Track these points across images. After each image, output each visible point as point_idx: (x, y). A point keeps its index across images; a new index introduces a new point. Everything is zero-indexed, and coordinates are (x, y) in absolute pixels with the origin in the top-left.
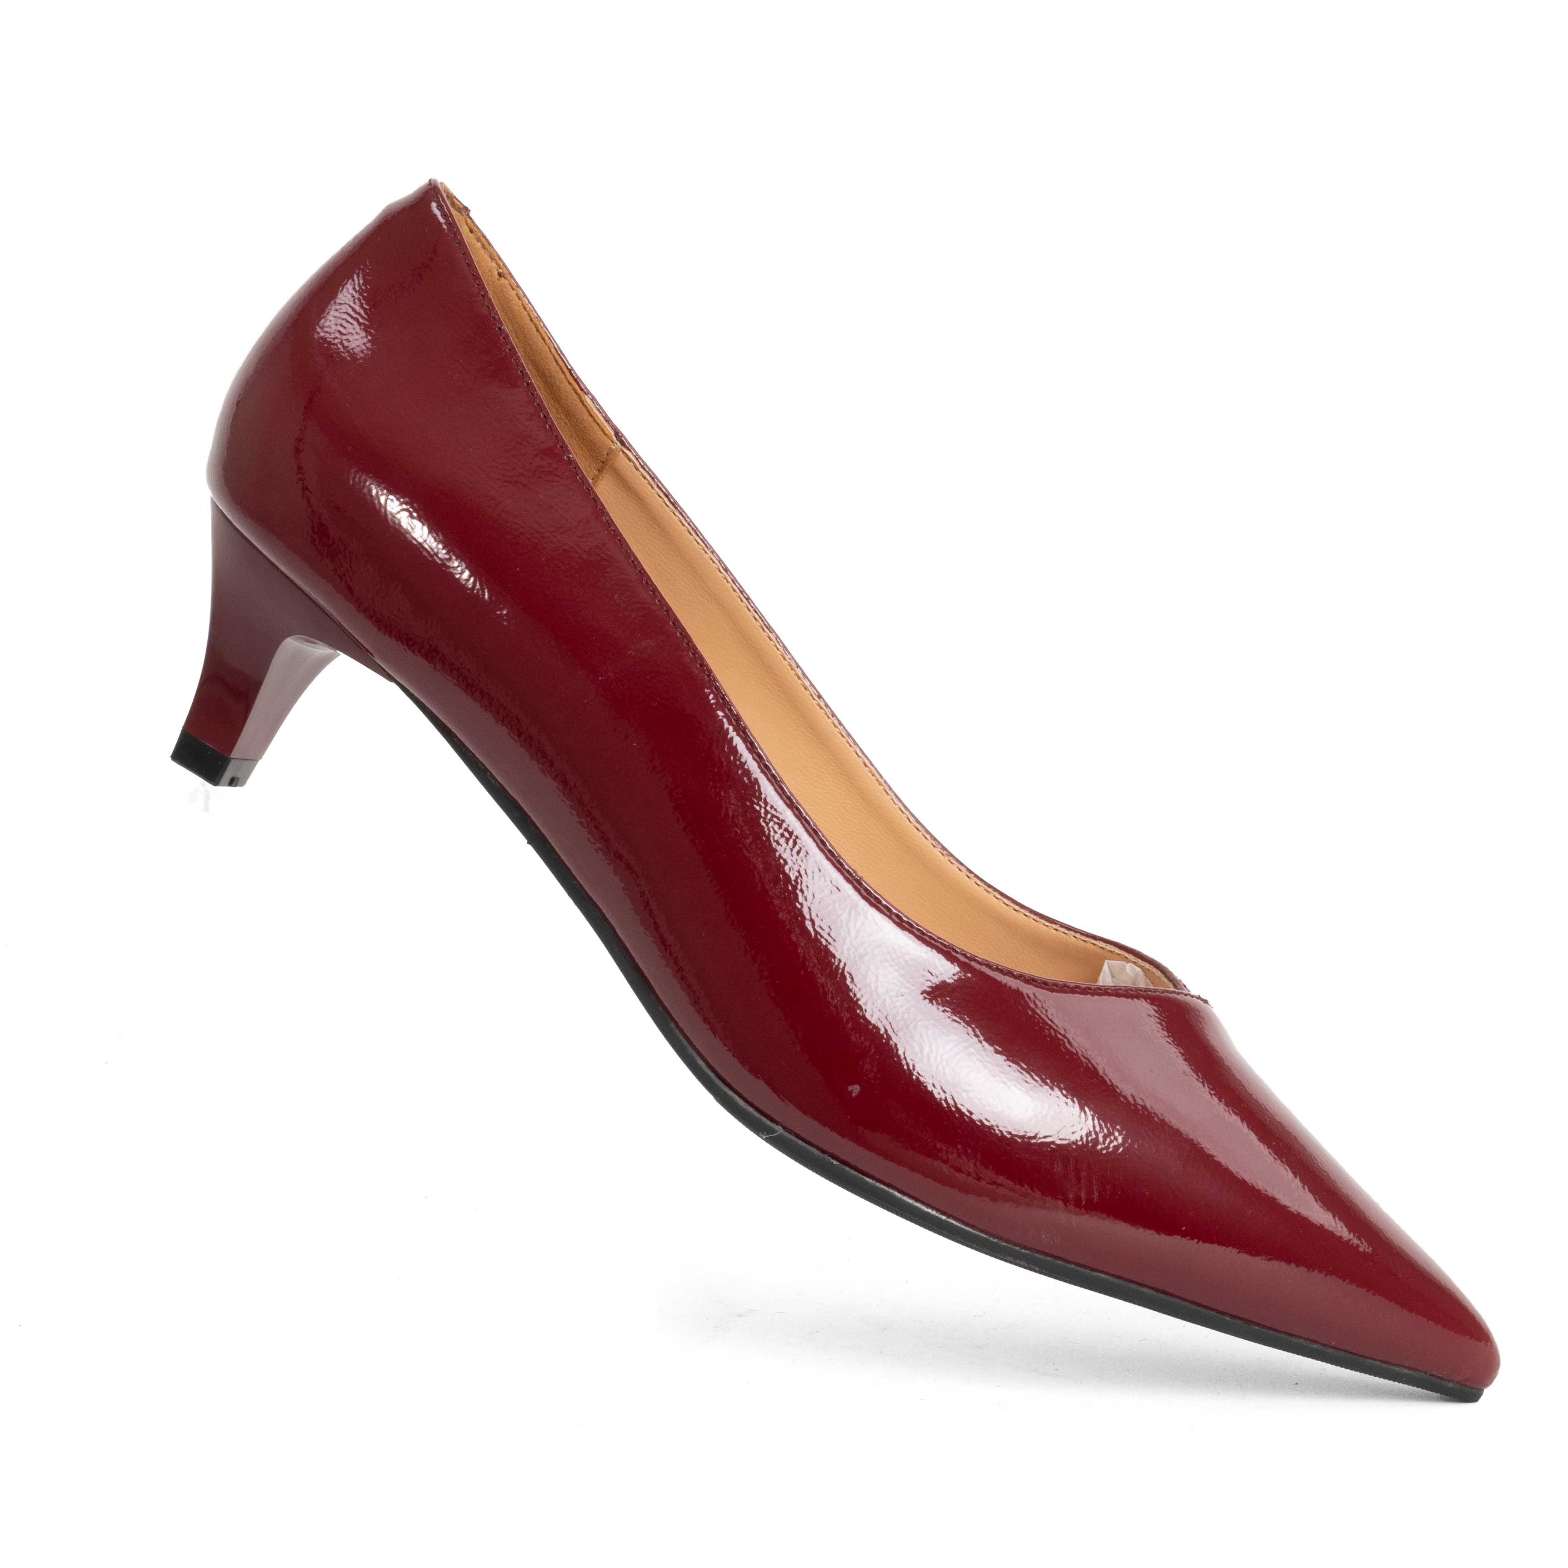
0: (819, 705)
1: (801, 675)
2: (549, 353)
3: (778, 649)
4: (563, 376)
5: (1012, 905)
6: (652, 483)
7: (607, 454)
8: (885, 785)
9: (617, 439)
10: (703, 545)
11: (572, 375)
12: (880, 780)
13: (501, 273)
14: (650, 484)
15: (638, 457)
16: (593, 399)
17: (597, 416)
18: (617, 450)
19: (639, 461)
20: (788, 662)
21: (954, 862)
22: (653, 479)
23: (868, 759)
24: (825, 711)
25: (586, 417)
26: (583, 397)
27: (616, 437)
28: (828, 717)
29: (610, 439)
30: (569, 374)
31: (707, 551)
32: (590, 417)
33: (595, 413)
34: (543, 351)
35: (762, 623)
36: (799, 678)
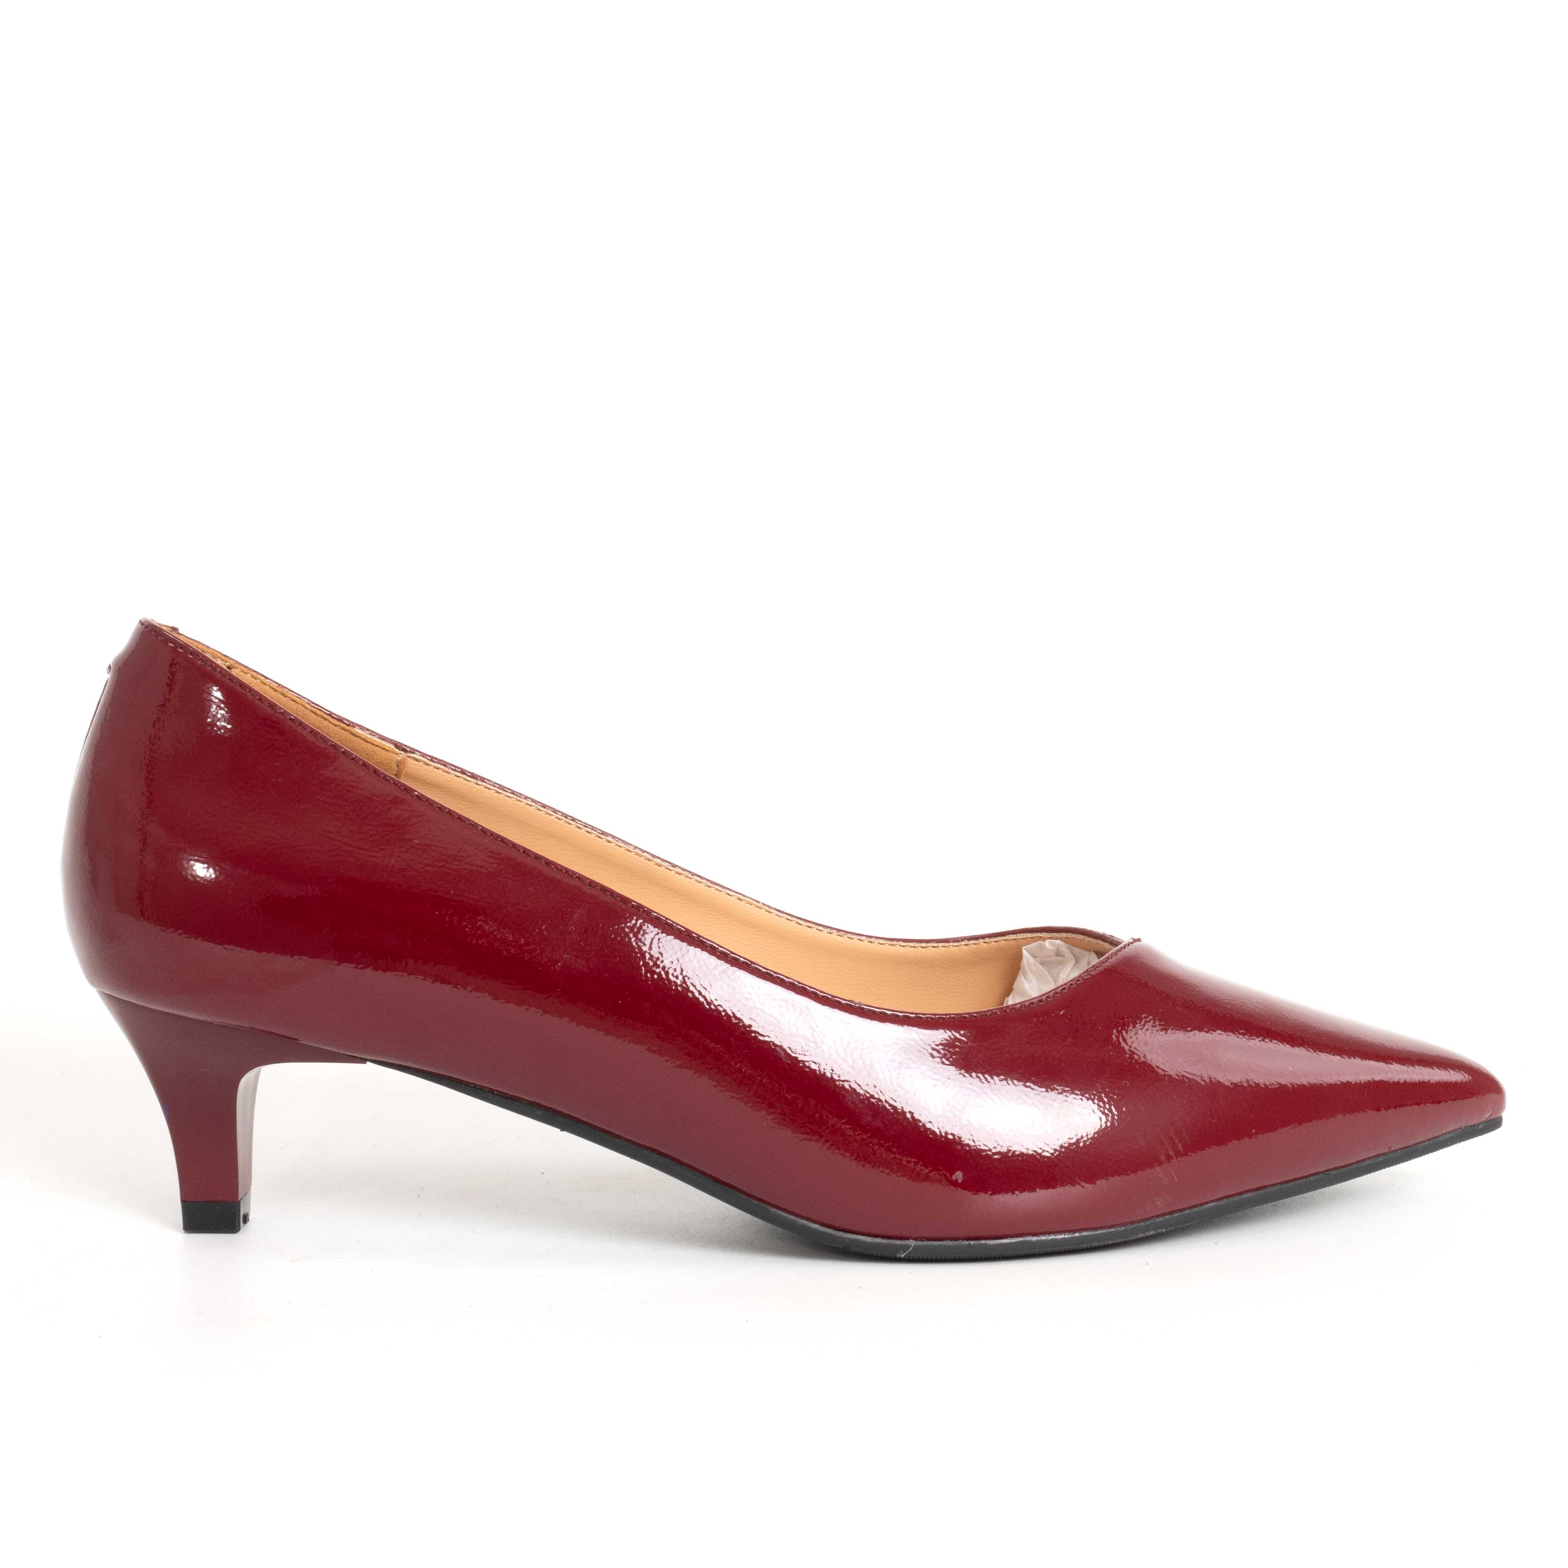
0: (677, 873)
1: (650, 857)
2: (305, 710)
3: (620, 847)
4: (327, 723)
5: (918, 945)
6: (447, 769)
7: (397, 767)
8: (764, 907)
9: (399, 750)
10: (515, 796)
11: (333, 718)
12: (758, 904)
13: (229, 666)
14: (445, 771)
15: (424, 755)
16: (362, 728)
17: (373, 740)
18: (404, 759)
19: (426, 758)
20: (634, 852)
21: (853, 936)
22: (445, 765)
23: (740, 894)
24: (685, 875)
25: (364, 745)
26: (353, 731)
27: (397, 748)
28: (690, 878)
29: (394, 753)
30: (331, 718)
31: (521, 800)
32: (367, 744)
33: (370, 738)
34: (299, 711)
35: (596, 833)
36: (649, 860)
